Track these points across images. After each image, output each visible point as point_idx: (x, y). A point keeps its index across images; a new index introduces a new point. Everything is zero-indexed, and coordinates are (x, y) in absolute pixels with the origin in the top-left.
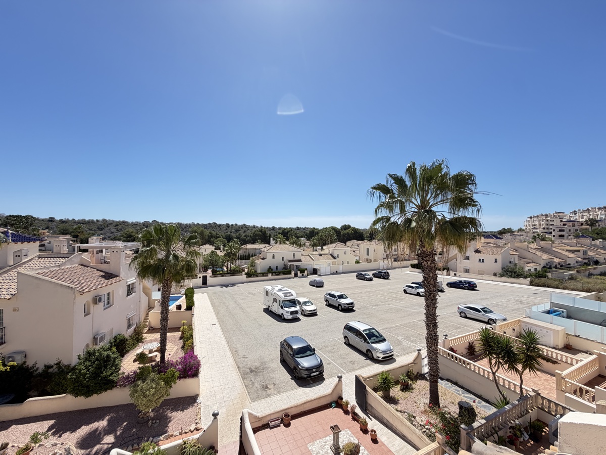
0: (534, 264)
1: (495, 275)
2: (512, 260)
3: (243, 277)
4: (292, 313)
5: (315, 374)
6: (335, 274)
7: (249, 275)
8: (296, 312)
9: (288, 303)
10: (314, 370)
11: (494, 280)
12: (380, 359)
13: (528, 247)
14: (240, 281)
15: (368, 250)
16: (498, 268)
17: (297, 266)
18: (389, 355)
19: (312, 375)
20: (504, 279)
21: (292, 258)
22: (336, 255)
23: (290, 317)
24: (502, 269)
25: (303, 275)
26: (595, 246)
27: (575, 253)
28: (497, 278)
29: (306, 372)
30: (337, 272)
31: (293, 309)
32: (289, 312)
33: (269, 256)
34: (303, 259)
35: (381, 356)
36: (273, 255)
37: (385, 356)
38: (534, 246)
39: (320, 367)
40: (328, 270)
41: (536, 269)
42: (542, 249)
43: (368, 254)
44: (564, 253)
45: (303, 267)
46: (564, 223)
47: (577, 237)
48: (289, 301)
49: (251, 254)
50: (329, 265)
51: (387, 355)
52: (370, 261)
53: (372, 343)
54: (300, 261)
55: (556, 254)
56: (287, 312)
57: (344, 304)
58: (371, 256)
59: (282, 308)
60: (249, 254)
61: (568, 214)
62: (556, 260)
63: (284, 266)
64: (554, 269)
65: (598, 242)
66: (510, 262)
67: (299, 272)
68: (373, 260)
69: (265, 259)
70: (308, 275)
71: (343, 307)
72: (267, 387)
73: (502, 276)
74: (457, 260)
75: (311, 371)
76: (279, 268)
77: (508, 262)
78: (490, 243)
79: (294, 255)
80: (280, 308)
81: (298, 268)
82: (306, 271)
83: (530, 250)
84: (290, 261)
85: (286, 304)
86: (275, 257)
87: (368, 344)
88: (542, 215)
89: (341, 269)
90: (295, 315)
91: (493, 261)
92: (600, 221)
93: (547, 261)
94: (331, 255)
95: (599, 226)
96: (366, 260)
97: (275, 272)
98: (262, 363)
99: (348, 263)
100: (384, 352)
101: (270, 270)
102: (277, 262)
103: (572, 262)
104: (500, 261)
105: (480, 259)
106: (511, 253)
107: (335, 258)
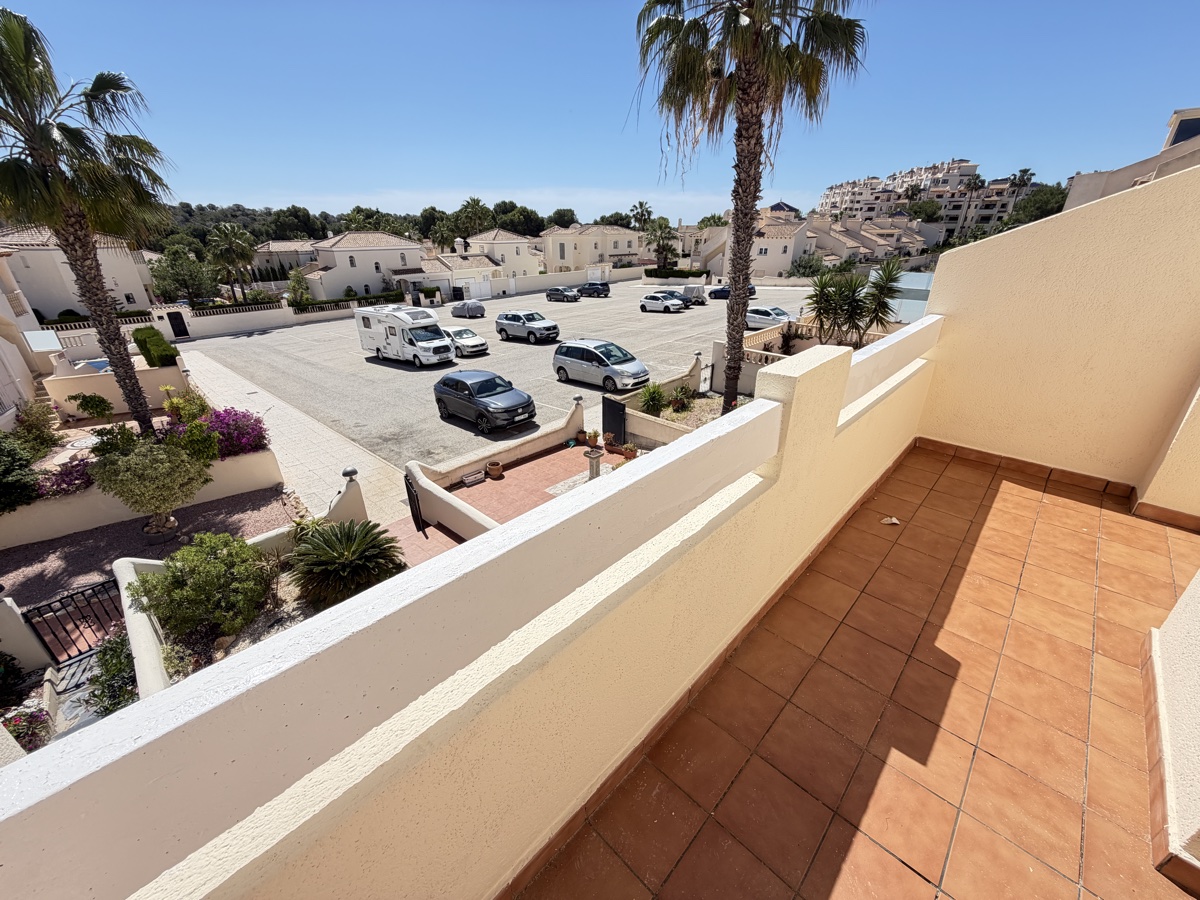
0: (833, 257)
1: (780, 275)
2: (808, 248)
3: (286, 312)
4: (437, 350)
5: (522, 417)
6: (502, 297)
7: (299, 306)
8: (446, 349)
9: (422, 332)
10: (520, 411)
11: (777, 283)
12: (629, 387)
13: (830, 229)
14: (281, 322)
15: (562, 246)
16: (786, 261)
17: (414, 283)
18: (643, 379)
19: (517, 419)
20: (793, 280)
21: (399, 265)
22: (498, 257)
23: (435, 359)
24: (793, 263)
25: (432, 302)
26: (910, 229)
27: (888, 239)
28: (783, 281)
29: (506, 416)
30: (504, 292)
31: (437, 343)
32: (429, 349)
33: (342, 261)
34: (424, 266)
35: (631, 381)
36: (351, 257)
37: (636, 381)
38: (838, 227)
39: (528, 406)
40: (486, 289)
41: (835, 265)
42: (847, 232)
43: (562, 257)
44: (874, 238)
45: (428, 285)
46: (878, 195)
47: (892, 215)
48: (425, 328)
49: (287, 266)
50: (485, 278)
51: (640, 380)
52: (568, 269)
53: (613, 364)
54: (420, 271)
55: (864, 242)
56: (426, 350)
57: (540, 329)
58: (569, 261)
59: (411, 343)
60: (282, 266)
61: (884, 182)
62: (863, 250)
63: (384, 285)
64: (858, 264)
65: (914, 224)
66: (805, 252)
67: (422, 296)
68: (573, 268)
69: (330, 268)
70: (443, 302)
71: (538, 336)
72: (429, 453)
73: (790, 275)
74: (723, 255)
75: (514, 414)
76: (371, 289)
77: (802, 251)
78: (780, 218)
79: (403, 258)
80: (407, 345)
81: (417, 288)
82: (438, 294)
83: (832, 234)
84: (396, 272)
85: (419, 335)
86: (357, 262)
87: (607, 368)
88: (848, 183)
89: (511, 285)
90: (444, 355)
91: (782, 250)
92: (923, 190)
93: (851, 251)
94: (487, 256)
95: (920, 199)
96: (558, 269)
97: (365, 299)
98: (404, 428)
99: (525, 273)
100: (635, 376)
101: (350, 295)
102: (363, 275)
103: (880, 253)
104: (790, 251)
105: (761, 249)
106: (809, 234)
107: (497, 264)
